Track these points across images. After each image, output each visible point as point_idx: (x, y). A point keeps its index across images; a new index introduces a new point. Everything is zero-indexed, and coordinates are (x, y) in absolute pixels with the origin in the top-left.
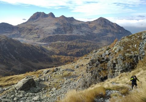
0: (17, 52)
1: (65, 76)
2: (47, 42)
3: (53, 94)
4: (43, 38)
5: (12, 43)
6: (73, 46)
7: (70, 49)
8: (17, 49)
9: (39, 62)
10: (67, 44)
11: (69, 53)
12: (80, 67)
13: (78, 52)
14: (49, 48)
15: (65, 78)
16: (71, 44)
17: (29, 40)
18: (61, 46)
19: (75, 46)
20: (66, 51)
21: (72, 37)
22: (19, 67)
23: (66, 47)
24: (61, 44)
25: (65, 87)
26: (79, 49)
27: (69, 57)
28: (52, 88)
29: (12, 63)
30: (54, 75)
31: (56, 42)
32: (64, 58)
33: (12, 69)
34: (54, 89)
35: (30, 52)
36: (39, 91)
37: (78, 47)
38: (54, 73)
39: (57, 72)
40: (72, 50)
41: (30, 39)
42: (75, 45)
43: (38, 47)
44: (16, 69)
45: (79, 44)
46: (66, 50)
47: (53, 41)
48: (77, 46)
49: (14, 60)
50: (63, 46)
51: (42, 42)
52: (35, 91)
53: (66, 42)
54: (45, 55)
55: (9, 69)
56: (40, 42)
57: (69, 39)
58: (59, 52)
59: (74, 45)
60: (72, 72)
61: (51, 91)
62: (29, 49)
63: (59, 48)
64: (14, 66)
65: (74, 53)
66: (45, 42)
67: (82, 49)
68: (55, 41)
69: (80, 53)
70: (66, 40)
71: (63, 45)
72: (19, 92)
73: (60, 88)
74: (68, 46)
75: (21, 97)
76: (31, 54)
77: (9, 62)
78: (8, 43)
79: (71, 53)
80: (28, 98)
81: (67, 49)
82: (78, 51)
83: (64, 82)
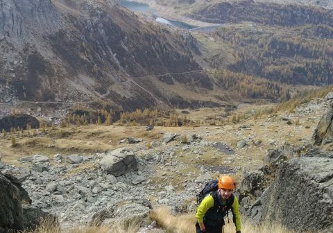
0: (125, 48)
1: (205, 163)
2: (210, 22)
3: (162, 200)
4: (203, 7)
5: (117, 20)
6: (288, 47)
7: (275, 56)
8: (126, 38)
9: (177, 83)
10: (271, 34)
11: (270, 68)
12: (250, 148)
13: (299, 70)
14: (212, 45)
15: (202, 168)
16: (283, 37)
17: (163, 8)
18: (251, 41)
19: (298, 46)
20: (262, 60)
21: (295, 12)
22: (124, 89)
23: (266, 47)
24: (251, 33)
25: (192, 189)
26: (304, 60)
27: (265, 80)
28: (168, 184)
29: (111, 76)
30: (182, 153)
31: (237, 26)
32: (249, 83)
33: (108, 92)
34: (170, 188)
35: (158, 51)
36: (141, 183)
37: (305, 53)
38: (185, 147)
39: (192, 146)
40: (282, 59)
41: (165, 5)
42: (296, 42)
43: (182, 36)
44: (119, 92)
45: (311, 43)
46: (264, 56)
47: (230, 20)
48: (303, 49)
49: (116, 68)
50: (257, 42)
51: (199, 19)
52: (134, 182)
53: (269, 29)
54: (195, 66)
55: (102, 91)
56: (192, 17)
57: (282, 18)
58: (240, 59)
59: (291, 45)
60: (224, 156)
61: (162, 192)
62: (156, 43)
63: (242, 45)
64: (113, 83)
65: (286, 70)
66: (207, 21)
67: (317, 61)
68: (235, 22)
69: (305, 74)
70: (272, 22)
71: (256, 37)
72: (105, 175)
73: (183, 188)
74: (274, 43)
75: (106, 190)
76: (158, 56)
77: (103, 72)
78: (108, 20)
79: (276, 67)
80: (117, 194)
81: (267, 55)
82: (302, 66)
83: (196, 177)
